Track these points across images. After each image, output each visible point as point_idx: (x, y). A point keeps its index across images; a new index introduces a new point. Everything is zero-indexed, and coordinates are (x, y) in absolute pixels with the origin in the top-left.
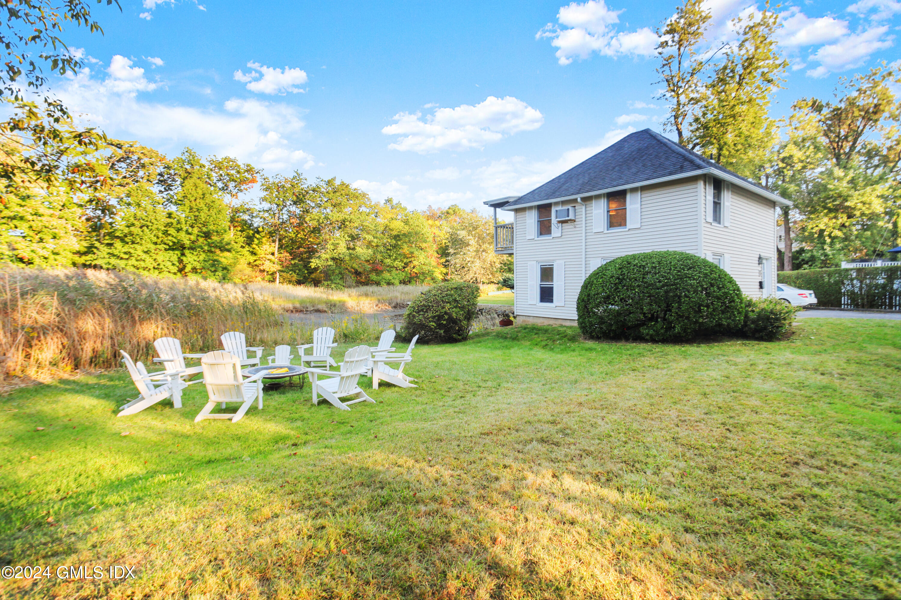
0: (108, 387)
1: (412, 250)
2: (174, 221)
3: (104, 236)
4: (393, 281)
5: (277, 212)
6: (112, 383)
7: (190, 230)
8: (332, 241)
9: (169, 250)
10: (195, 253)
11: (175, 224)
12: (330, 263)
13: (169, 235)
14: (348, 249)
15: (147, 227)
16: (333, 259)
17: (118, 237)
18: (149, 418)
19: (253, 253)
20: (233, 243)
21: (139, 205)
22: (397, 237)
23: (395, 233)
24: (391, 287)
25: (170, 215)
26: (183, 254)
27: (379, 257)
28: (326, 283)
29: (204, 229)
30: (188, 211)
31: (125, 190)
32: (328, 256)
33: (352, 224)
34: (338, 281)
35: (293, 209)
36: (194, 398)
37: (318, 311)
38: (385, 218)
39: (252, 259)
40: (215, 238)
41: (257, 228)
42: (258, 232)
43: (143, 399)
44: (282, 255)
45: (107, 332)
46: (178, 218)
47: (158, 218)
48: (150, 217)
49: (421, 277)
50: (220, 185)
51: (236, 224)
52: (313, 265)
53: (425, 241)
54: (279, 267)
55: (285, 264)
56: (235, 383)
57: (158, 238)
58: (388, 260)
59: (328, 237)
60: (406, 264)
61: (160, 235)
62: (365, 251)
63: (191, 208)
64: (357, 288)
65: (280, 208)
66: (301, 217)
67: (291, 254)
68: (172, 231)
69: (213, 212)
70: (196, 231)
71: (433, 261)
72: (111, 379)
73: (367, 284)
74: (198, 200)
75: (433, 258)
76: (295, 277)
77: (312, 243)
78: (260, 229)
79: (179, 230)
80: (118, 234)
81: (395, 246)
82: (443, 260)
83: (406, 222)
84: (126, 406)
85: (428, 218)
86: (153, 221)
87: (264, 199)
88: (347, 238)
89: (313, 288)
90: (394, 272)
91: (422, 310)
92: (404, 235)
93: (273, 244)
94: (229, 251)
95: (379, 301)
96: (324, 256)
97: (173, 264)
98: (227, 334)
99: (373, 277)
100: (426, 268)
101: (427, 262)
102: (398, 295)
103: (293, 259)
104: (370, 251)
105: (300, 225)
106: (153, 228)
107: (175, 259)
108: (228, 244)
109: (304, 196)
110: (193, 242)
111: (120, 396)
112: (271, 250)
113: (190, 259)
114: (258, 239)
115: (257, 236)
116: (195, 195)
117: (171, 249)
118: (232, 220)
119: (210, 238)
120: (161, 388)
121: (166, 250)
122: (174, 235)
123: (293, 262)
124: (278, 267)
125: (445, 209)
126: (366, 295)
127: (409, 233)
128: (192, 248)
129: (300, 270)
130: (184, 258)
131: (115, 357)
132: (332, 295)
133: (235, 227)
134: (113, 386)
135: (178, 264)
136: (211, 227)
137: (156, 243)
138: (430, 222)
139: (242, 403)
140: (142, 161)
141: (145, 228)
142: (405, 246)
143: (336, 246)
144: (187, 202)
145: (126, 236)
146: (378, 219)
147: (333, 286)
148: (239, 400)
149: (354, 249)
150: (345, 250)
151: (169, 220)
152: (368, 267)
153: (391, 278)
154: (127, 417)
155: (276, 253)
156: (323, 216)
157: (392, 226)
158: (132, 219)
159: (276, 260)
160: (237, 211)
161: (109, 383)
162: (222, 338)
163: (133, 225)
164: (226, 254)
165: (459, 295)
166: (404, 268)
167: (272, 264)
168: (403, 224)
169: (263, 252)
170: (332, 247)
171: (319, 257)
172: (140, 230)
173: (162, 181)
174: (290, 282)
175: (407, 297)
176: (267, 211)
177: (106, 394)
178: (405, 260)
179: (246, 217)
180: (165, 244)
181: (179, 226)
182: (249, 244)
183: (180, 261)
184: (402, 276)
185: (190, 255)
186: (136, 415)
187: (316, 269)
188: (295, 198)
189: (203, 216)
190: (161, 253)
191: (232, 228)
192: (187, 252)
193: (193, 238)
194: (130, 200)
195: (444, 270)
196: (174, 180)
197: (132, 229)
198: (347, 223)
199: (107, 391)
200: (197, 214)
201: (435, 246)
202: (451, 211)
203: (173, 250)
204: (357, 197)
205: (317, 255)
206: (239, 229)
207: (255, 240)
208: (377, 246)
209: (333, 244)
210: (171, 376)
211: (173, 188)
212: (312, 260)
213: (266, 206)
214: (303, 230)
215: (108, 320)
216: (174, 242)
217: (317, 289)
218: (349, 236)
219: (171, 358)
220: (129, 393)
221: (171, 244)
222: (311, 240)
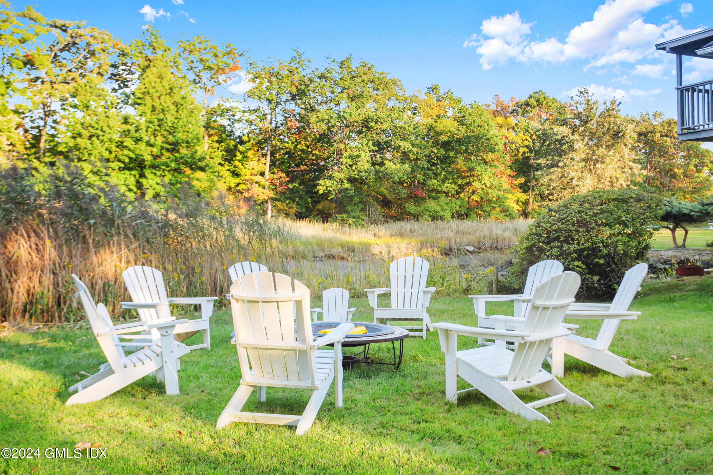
0: (49, 351)
1: (470, 164)
2: (132, 128)
3: (44, 153)
4: (441, 213)
5: (268, 111)
6: (55, 345)
7: (152, 141)
8: (349, 152)
9: (124, 169)
10: (158, 173)
11: (133, 132)
12: (347, 185)
13: (126, 147)
14: (373, 164)
15: (98, 137)
16: (351, 180)
17: (61, 153)
18: (124, 411)
19: (236, 174)
20: (208, 157)
21: (87, 107)
22: (446, 145)
23: (444, 138)
24: (439, 222)
25: (126, 121)
26: (142, 175)
27: (420, 177)
28: (339, 216)
29: (171, 139)
30: (149, 112)
31: (70, 87)
32: (342, 176)
33: (379, 126)
34: (358, 213)
35: (291, 106)
36: (197, 378)
37: (332, 257)
38: (428, 115)
39: (233, 181)
40: (184, 151)
41: (240, 137)
42: (242, 142)
43: (111, 372)
44: (275, 176)
45: (47, 262)
46: (137, 124)
47: (112, 125)
48: (101, 124)
49: (486, 207)
50: (191, 76)
51: (212, 132)
52: (321, 190)
53: (492, 151)
54: (271, 194)
55: (279, 189)
56: (299, 346)
57: (111, 152)
58: (434, 181)
59: (342, 146)
60: (462, 188)
61: (114, 148)
62: (398, 166)
63: (154, 108)
64: (386, 225)
65: (273, 105)
66: (302, 119)
67: (288, 174)
68: (129, 142)
69: (183, 114)
70: (160, 140)
71: (505, 183)
72: (54, 339)
73: (402, 219)
74: (163, 98)
75: (505, 178)
76: (294, 209)
77: (318, 157)
78: (245, 138)
79: (138, 140)
80: (61, 148)
81: (444, 160)
82: (522, 180)
83: (461, 121)
84: (79, 385)
85: (495, 113)
86: (105, 128)
87: (250, 95)
88: (372, 148)
89: (321, 224)
90: (443, 199)
91: (557, 239)
92: (459, 141)
93: (263, 160)
94: (202, 169)
95: (422, 243)
96: (338, 175)
97: (130, 190)
98: (238, 265)
99: (411, 207)
100: (493, 194)
101: (496, 183)
102: (451, 234)
103: (291, 181)
104: (407, 167)
105: (300, 130)
106: (105, 139)
107: (132, 182)
108: (202, 159)
109: (307, 86)
110: (156, 157)
111: (68, 367)
112: (259, 168)
113: (151, 182)
114: (241, 152)
115: (241, 148)
116: (160, 89)
117: (127, 168)
118: (207, 126)
119: (178, 151)
120: (140, 354)
121: (120, 169)
122: (132, 147)
123: (291, 186)
124: (268, 194)
125: (523, 98)
126: (401, 235)
127: (468, 137)
128: (153, 167)
129: (300, 198)
130: (143, 181)
131: (59, 305)
132: (350, 234)
133: (210, 136)
134: (56, 349)
135: (135, 190)
136: (180, 136)
137: (108, 160)
138: (500, 120)
139: (311, 390)
140: (92, 48)
141: (94, 139)
142: (460, 159)
143: (355, 158)
144: (148, 101)
145: (70, 151)
146: (417, 119)
147: (350, 221)
148: (303, 384)
149: (382, 164)
150: (368, 166)
151: (126, 127)
152: (403, 192)
153: (438, 209)
154: (83, 407)
155: (267, 173)
156: (335, 116)
157: (439, 127)
158: (79, 127)
159: (267, 184)
160: (213, 112)
161: (50, 345)
162: (231, 270)
163: (80, 135)
164: (199, 174)
165: (627, 212)
166: (458, 193)
167: (261, 189)
168: (456, 124)
169: (248, 172)
170: (350, 162)
171: (330, 177)
172: (88, 142)
173: (115, 75)
174: (287, 215)
175: (465, 240)
176: (255, 111)
177: (45, 363)
178: (460, 181)
179: (225, 122)
180: (119, 161)
181: (137, 135)
182: (230, 161)
183: (139, 185)
184: (456, 205)
185: (152, 176)
186: (100, 404)
187: (325, 196)
188: (294, 90)
189: (170, 119)
190: (113, 174)
191: (206, 137)
192: (147, 172)
193: (155, 151)
194: (76, 101)
195: (523, 197)
196: (131, 73)
197: (79, 140)
198: (372, 124)
199: (47, 358)
200: (161, 116)
201: (508, 158)
202: (533, 101)
203: (130, 169)
204: (386, 85)
205: (327, 173)
206: (216, 138)
207: (238, 154)
208: (417, 159)
209: (350, 157)
210: (159, 329)
211: (130, 84)
212: (320, 182)
213: (253, 104)
214: (305, 139)
215: (48, 243)
216: (130, 158)
217: (327, 225)
218: (374, 145)
219: (149, 301)
220: (84, 362)
221: (127, 160)
222: (317, 152)
